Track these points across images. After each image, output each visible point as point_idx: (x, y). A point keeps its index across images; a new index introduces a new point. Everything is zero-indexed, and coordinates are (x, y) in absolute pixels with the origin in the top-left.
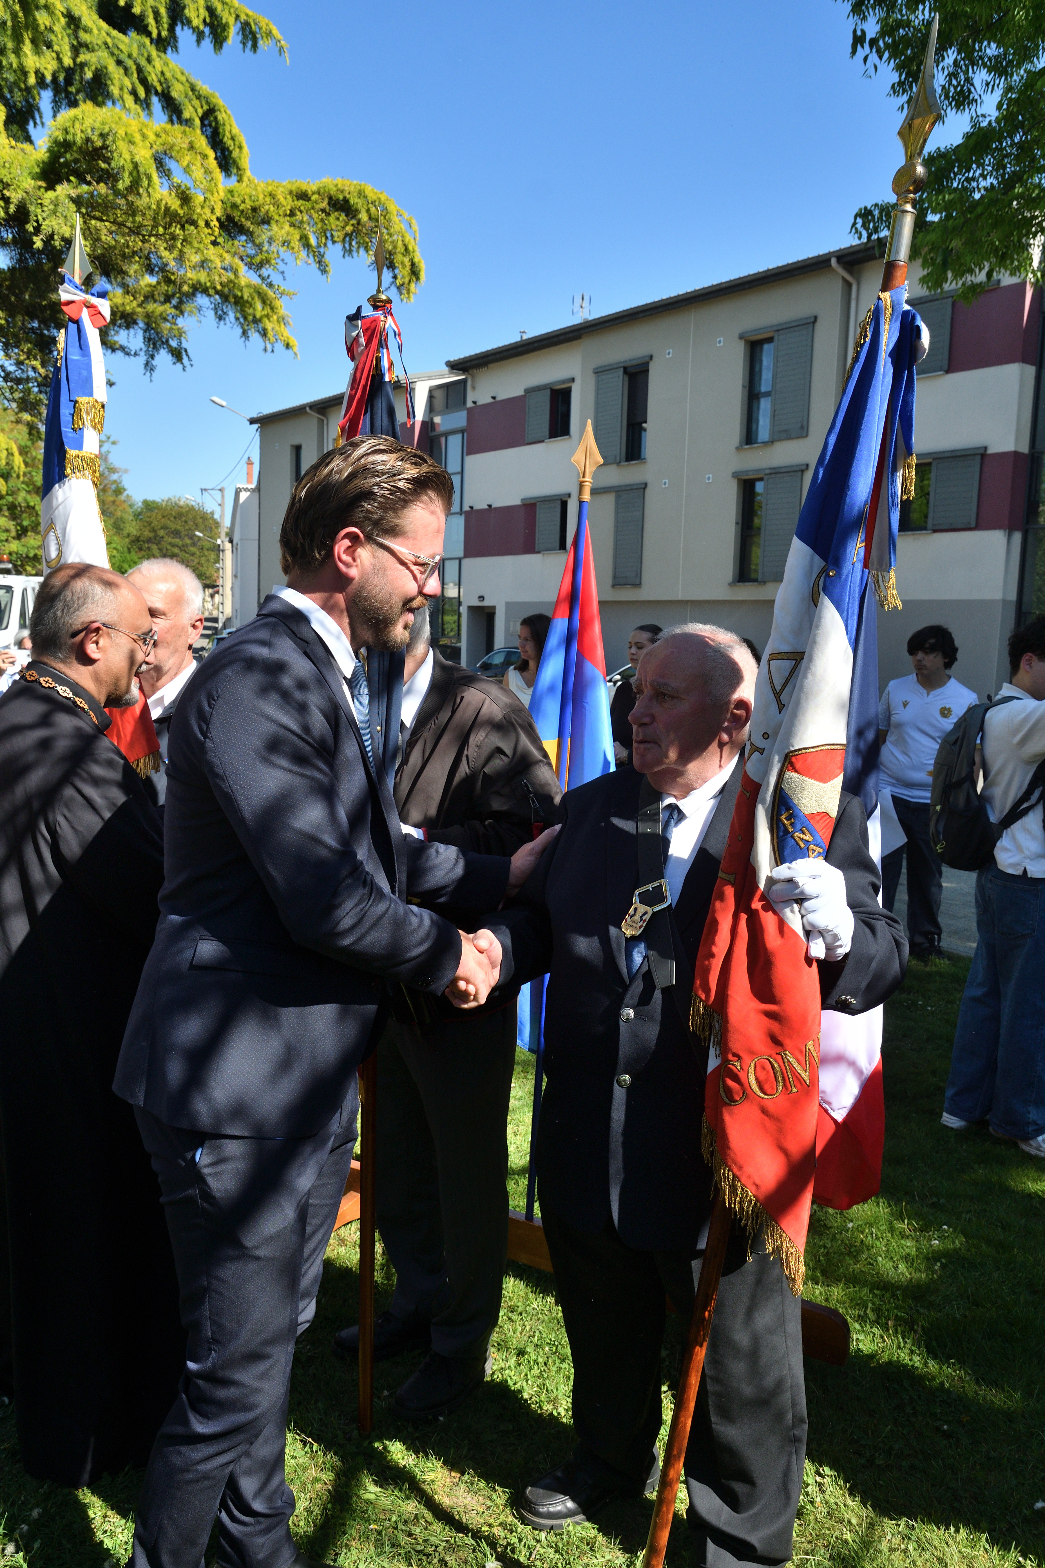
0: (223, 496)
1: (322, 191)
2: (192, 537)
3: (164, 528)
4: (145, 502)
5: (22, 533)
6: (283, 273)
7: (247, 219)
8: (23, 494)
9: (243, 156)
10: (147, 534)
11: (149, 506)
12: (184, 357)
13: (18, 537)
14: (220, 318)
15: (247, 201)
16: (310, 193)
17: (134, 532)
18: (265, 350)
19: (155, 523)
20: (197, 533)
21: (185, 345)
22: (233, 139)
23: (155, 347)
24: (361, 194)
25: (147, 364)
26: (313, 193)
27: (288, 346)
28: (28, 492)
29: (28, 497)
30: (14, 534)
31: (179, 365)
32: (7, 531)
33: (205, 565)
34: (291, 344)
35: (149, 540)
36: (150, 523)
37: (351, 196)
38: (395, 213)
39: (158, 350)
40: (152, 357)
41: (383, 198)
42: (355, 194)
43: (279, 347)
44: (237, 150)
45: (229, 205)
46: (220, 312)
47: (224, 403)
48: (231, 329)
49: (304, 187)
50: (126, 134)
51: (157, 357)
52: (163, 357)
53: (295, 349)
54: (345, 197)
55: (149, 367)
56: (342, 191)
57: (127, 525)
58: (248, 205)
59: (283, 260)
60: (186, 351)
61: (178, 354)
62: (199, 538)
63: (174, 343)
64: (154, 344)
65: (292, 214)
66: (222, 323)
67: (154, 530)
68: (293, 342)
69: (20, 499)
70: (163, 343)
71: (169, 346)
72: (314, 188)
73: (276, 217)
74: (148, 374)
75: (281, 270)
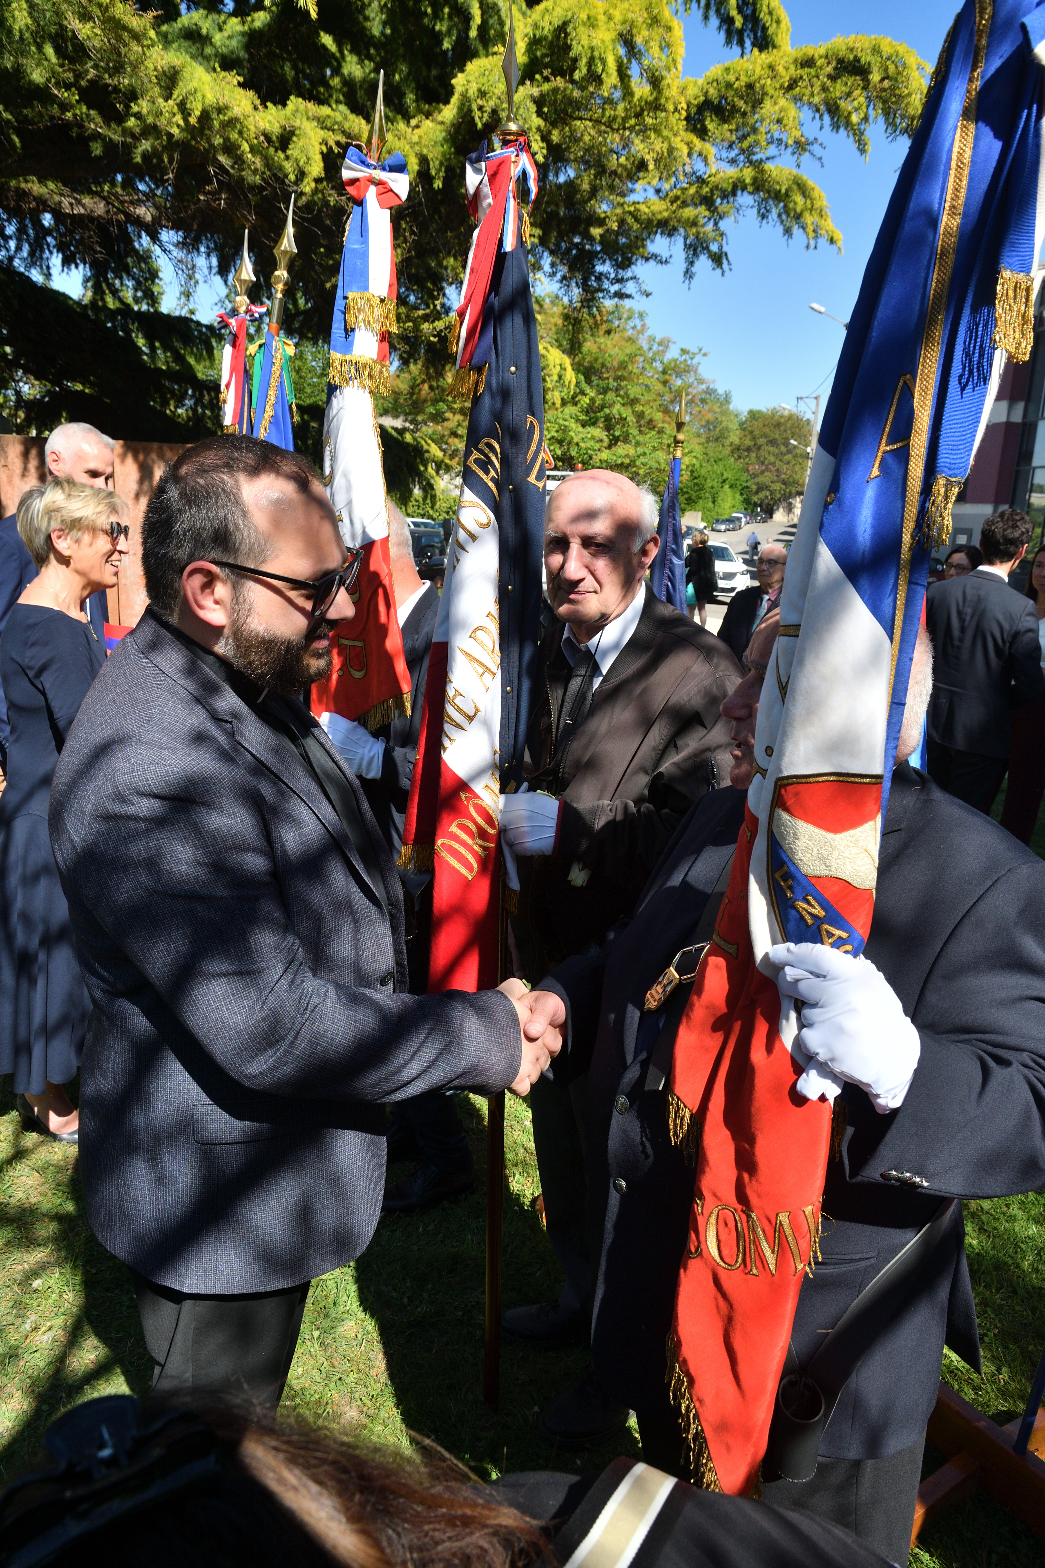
0: (818, 404)
1: (830, 53)
2: (786, 444)
3: (765, 435)
4: (751, 412)
5: (614, 442)
6: (820, 159)
7: (741, 98)
8: (618, 406)
9: (780, 31)
10: (748, 442)
11: (754, 415)
12: (724, 261)
13: (609, 447)
14: (763, 217)
15: (742, 78)
16: (816, 56)
17: (737, 441)
18: (808, 247)
19: (757, 433)
20: (792, 442)
21: (725, 249)
22: (770, 13)
23: (695, 254)
24: (876, 50)
25: (687, 272)
26: (821, 57)
27: (832, 241)
28: (623, 405)
29: (622, 409)
30: (606, 444)
31: (719, 271)
32: (601, 441)
33: (799, 473)
34: (835, 238)
35: (748, 450)
36: (751, 432)
37: (863, 53)
38: (914, 67)
39: (698, 256)
40: (692, 263)
41: (901, 50)
42: (869, 51)
43: (823, 242)
44: (774, 25)
45: (723, 84)
46: (763, 210)
47: (823, 309)
48: (773, 228)
49: (810, 52)
50: (589, 18)
51: (697, 264)
52: (703, 263)
53: (840, 243)
54: (856, 56)
55: (688, 274)
56: (852, 50)
57: (731, 434)
58: (744, 80)
59: (821, 144)
60: (726, 254)
61: (718, 259)
62: (795, 447)
63: (714, 248)
64: (695, 250)
65: (793, 84)
66: (765, 221)
67: (754, 439)
68: (838, 235)
69: (615, 411)
70: (704, 249)
71: (709, 251)
72: (822, 51)
73: (771, 92)
74: (687, 282)
75: (818, 155)
